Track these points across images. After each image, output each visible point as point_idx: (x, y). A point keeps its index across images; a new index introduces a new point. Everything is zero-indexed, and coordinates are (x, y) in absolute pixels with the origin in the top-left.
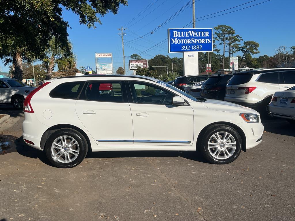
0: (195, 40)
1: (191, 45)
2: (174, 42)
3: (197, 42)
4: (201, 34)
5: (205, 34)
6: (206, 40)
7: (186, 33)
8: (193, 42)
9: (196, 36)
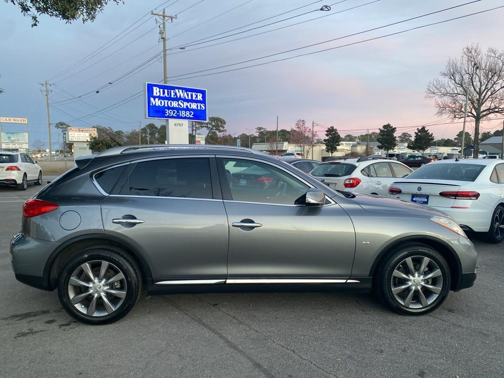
0: (183, 104)
1: (178, 109)
2: (154, 104)
3: (187, 106)
4: (192, 96)
5: (197, 96)
6: (199, 104)
7: (171, 92)
8: (181, 106)
9: (185, 97)
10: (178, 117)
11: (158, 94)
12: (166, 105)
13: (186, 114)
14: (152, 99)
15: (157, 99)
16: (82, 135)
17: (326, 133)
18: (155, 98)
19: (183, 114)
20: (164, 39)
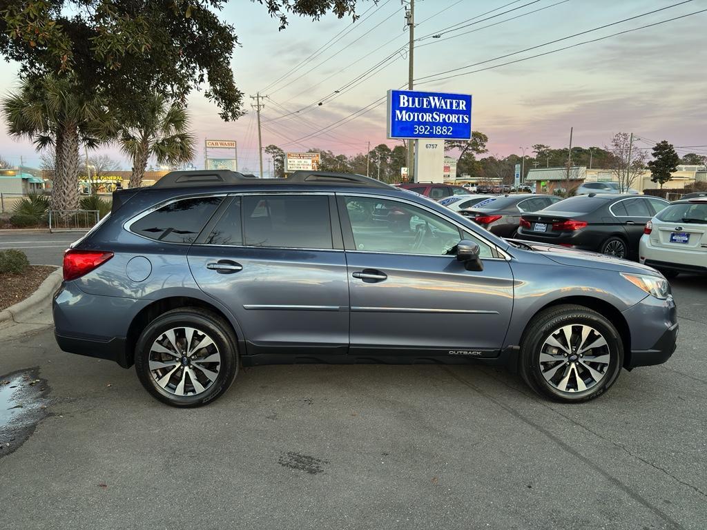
0: (439, 116)
1: (433, 124)
2: (400, 118)
3: (444, 120)
4: (451, 104)
5: (458, 104)
6: (461, 116)
7: (423, 100)
8: (436, 120)
9: (442, 107)
10: (431, 135)
11: (406, 105)
12: (416, 120)
13: (442, 130)
14: (398, 112)
15: (404, 112)
16: (303, 163)
17: (654, 152)
18: (401, 110)
19: (438, 130)
20: (411, 25)
